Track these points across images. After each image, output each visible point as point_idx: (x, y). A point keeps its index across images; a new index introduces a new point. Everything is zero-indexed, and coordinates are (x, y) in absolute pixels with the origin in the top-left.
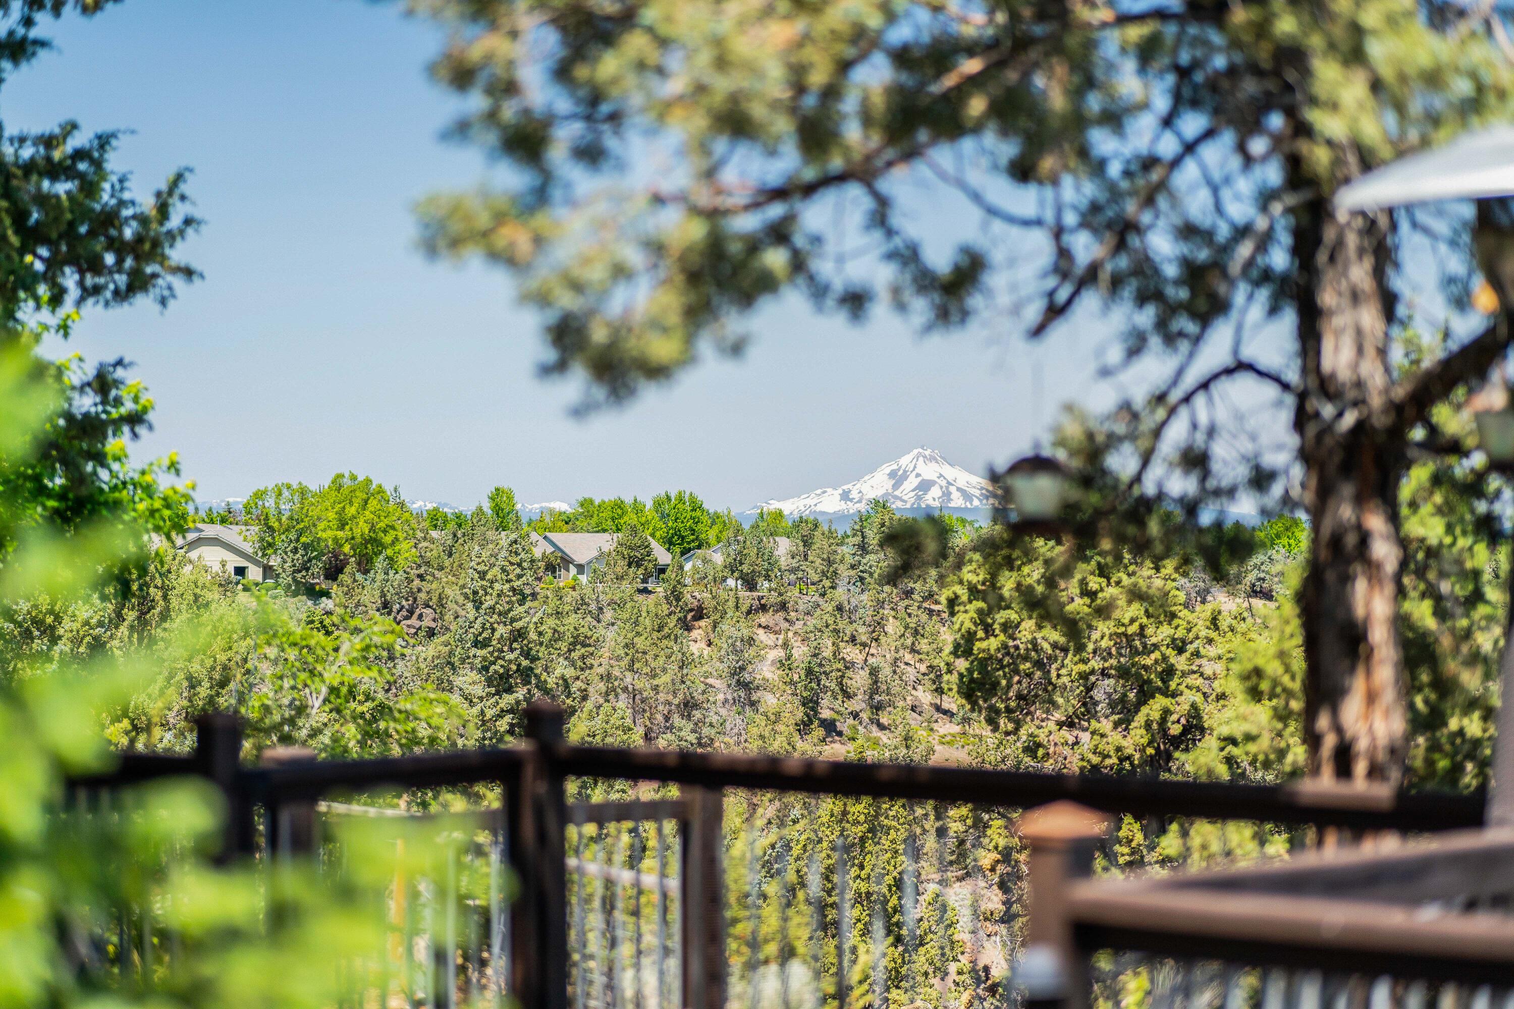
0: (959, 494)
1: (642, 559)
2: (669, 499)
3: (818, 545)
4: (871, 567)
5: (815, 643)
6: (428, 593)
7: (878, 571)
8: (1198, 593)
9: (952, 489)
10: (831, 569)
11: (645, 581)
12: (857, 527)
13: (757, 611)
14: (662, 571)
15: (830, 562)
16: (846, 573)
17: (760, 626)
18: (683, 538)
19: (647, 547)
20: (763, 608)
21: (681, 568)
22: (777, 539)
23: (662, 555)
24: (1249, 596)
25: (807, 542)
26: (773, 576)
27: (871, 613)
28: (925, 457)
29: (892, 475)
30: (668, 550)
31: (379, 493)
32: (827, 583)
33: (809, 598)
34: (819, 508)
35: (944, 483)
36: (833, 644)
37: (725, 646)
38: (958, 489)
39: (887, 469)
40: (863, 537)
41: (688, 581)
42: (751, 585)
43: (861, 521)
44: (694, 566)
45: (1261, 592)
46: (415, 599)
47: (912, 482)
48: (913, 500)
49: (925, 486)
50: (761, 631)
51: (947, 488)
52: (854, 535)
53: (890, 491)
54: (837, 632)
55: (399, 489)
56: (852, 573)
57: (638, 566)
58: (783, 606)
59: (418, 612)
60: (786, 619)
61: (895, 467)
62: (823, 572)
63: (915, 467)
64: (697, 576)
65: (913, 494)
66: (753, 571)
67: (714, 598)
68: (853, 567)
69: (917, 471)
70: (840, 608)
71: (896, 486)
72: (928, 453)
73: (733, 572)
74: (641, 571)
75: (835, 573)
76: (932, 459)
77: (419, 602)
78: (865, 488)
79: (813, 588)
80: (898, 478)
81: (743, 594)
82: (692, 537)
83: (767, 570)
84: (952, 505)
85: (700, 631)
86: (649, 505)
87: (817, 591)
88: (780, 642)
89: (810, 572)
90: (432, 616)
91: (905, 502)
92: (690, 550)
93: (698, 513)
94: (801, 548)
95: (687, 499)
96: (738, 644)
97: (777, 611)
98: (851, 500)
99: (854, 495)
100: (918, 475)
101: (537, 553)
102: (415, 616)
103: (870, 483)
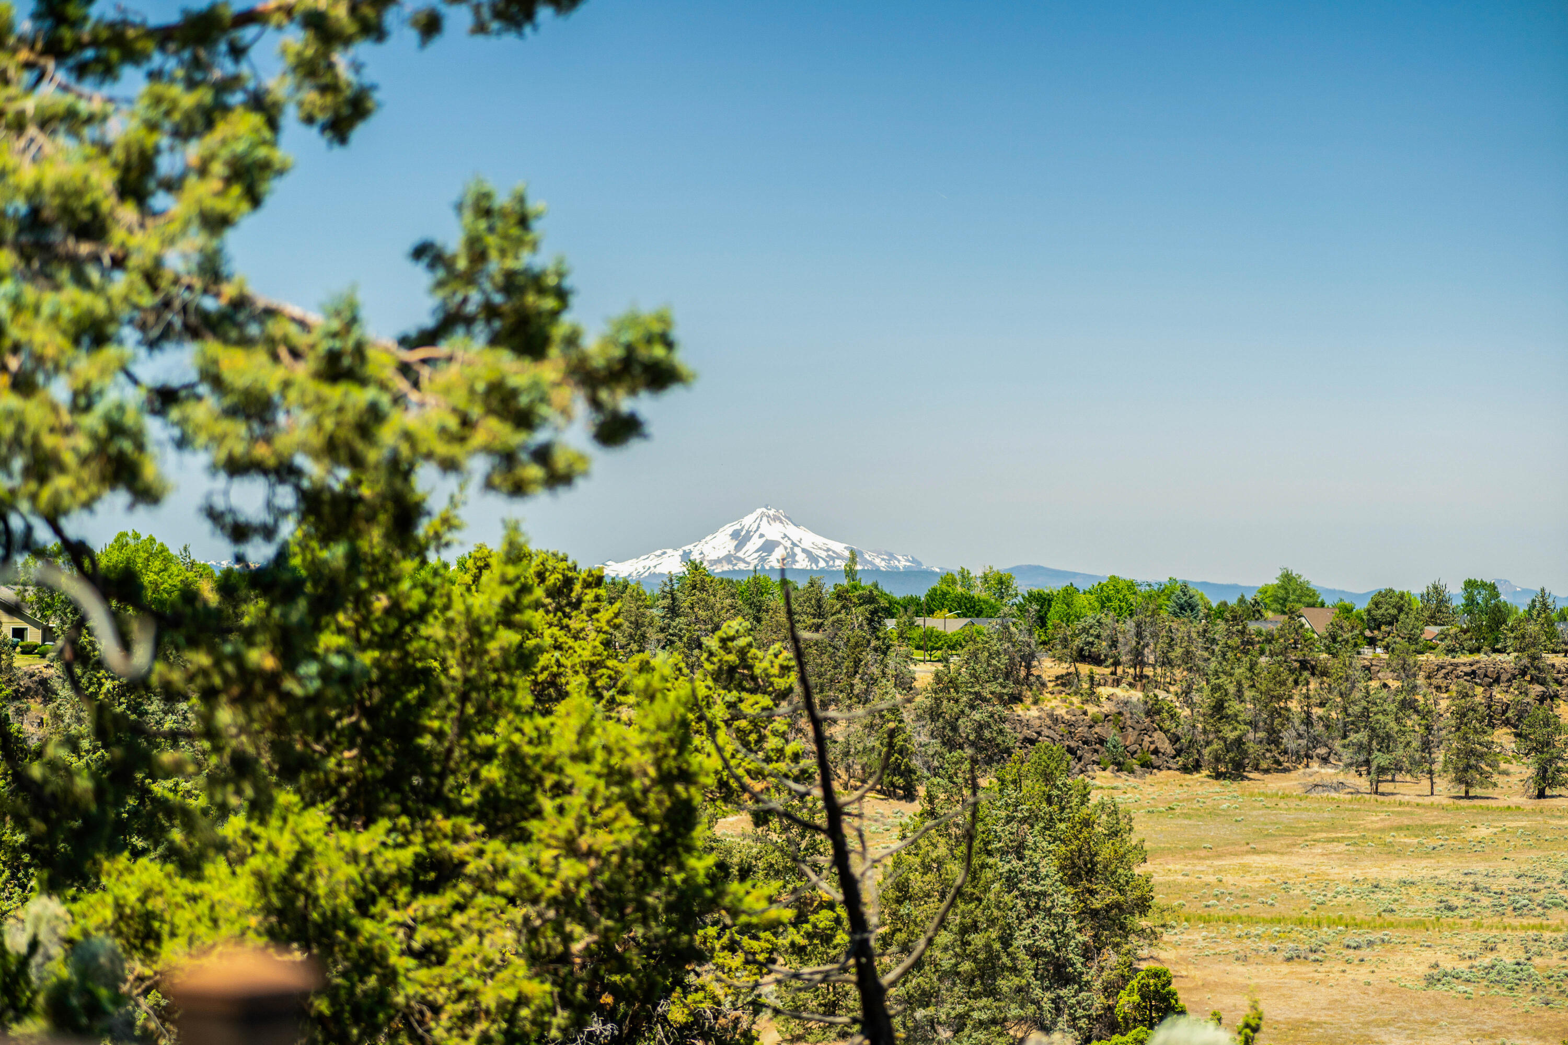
0: (804, 555)
4: (680, 630)
7: (688, 635)
8: (1023, 657)
9: (797, 550)
12: (667, 589)
15: (637, 625)
24: (1075, 661)
28: (768, 516)
29: (735, 535)
31: (161, 552)
35: (789, 544)
38: (804, 550)
39: (729, 529)
40: (674, 599)
43: (671, 583)
45: (1089, 656)
47: (755, 543)
48: (756, 562)
49: (769, 547)
51: (792, 549)
52: (664, 598)
53: (733, 552)
55: (190, 549)
56: (661, 636)
61: (738, 527)
62: (631, 635)
63: (758, 527)
65: (756, 555)
68: (662, 630)
69: (760, 531)
71: (738, 548)
72: (772, 512)
75: (643, 636)
76: (776, 518)
78: (706, 549)
80: (741, 538)
84: (797, 566)
91: (749, 563)
99: (692, 555)
100: (762, 536)
103: (711, 543)
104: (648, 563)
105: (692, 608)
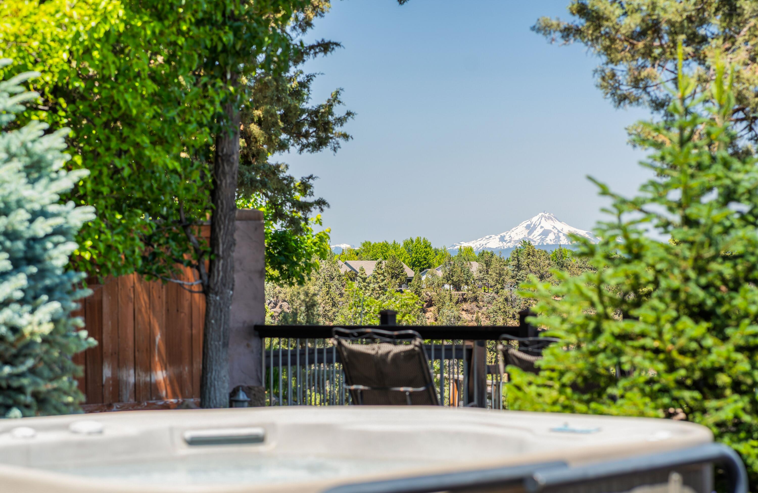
0: (564, 237)
1: (399, 274)
2: (412, 241)
3: (494, 266)
4: (523, 277)
5: (494, 319)
6: (285, 294)
9: (561, 235)
10: (501, 279)
11: (400, 286)
12: (515, 256)
13: (461, 302)
14: (410, 280)
15: (500, 275)
16: (509, 281)
17: (463, 310)
18: (420, 262)
19: (401, 268)
20: (465, 300)
21: (420, 279)
22: (472, 262)
23: (409, 272)
25: (488, 264)
26: (470, 283)
27: (523, 302)
28: (545, 217)
29: (528, 227)
30: (412, 269)
32: (499, 286)
33: (489, 294)
34: (488, 246)
35: (556, 231)
36: (503, 319)
37: (445, 321)
38: (564, 235)
39: (525, 224)
40: (519, 261)
41: (424, 286)
42: (457, 287)
43: (517, 252)
44: (426, 278)
46: (277, 297)
47: (539, 231)
48: (539, 241)
49: (546, 233)
50: (464, 313)
51: (558, 234)
52: (514, 260)
53: (527, 235)
54: (505, 312)
56: (513, 280)
57: (397, 278)
58: (475, 299)
59: (279, 304)
60: (477, 306)
61: (529, 223)
62: (497, 280)
63: (540, 223)
64: (428, 283)
65: (539, 237)
66: (459, 280)
67: (438, 295)
68: (513, 277)
69: (541, 225)
70: (506, 300)
71: (530, 234)
72: (547, 215)
73: (448, 281)
74: (398, 281)
75: (503, 280)
76: (549, 218)
77: (280, 299)
78: (513, 235)
79: (492, 289)
80: (531, 229)
81: (454, 292)
82: (425, 262)
83: (467, 280)
84: (561, 243)
85: (431, 313)
86: (402, 244)
87: (493, 291)
88: (474, 318)
89: (490, 280)
90: (287, 306)
91: (535, 242)
92: (424, 269)
93: (428, 249)
94: (485, 268)
95: (422, 241)
96: (452, 319)
97: (472, 302)
98: (505, 241)
99: (507, 238)
100: (542, 227)
101: (342, 271)
102: (278, 306)
103: (515, 232)
104: (482, 242)
105: (528, 265)
